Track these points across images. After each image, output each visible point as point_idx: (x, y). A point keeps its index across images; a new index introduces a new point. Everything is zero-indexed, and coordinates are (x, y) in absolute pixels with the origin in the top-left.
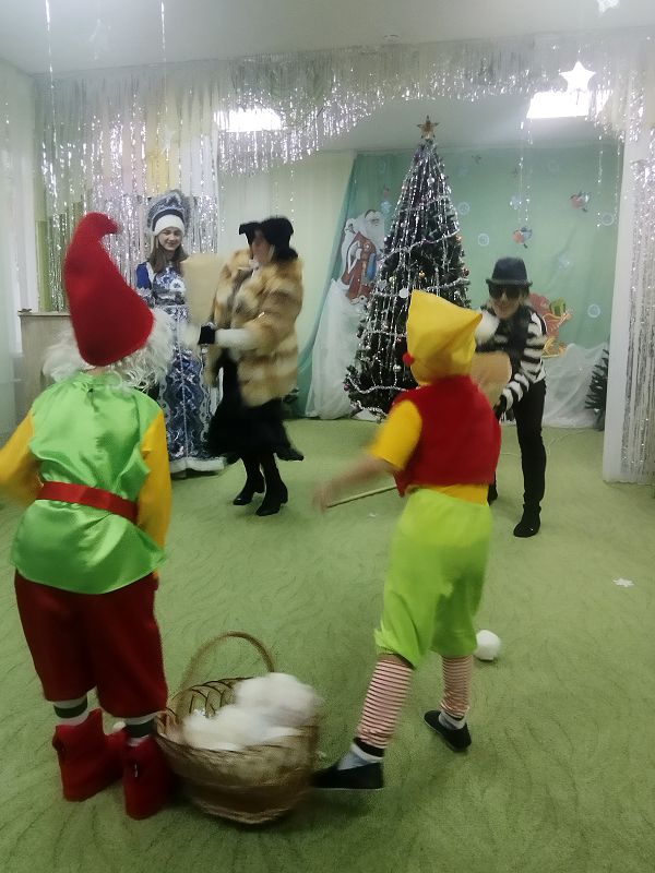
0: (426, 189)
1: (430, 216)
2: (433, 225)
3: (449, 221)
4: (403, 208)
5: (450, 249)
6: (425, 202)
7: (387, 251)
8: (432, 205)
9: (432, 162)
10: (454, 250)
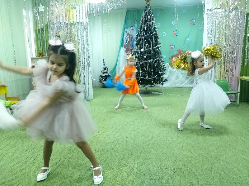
0: (148, 20)
1: (149, 27)
2: (150, 30)
3: (155, 29)
4: (141, 25)
5: (155, 37)
6: (148, 23)
7: (137, 38)
8: (150, 24)
9: (149, 11)
10: (156, 37)
